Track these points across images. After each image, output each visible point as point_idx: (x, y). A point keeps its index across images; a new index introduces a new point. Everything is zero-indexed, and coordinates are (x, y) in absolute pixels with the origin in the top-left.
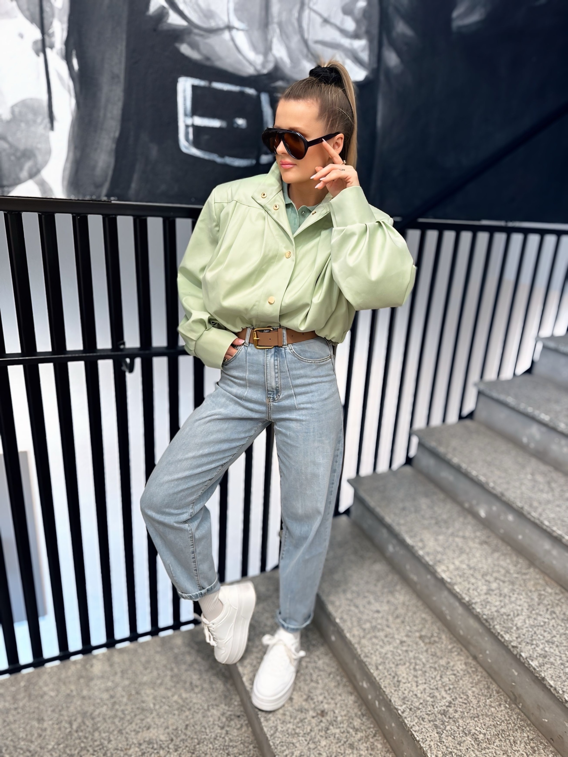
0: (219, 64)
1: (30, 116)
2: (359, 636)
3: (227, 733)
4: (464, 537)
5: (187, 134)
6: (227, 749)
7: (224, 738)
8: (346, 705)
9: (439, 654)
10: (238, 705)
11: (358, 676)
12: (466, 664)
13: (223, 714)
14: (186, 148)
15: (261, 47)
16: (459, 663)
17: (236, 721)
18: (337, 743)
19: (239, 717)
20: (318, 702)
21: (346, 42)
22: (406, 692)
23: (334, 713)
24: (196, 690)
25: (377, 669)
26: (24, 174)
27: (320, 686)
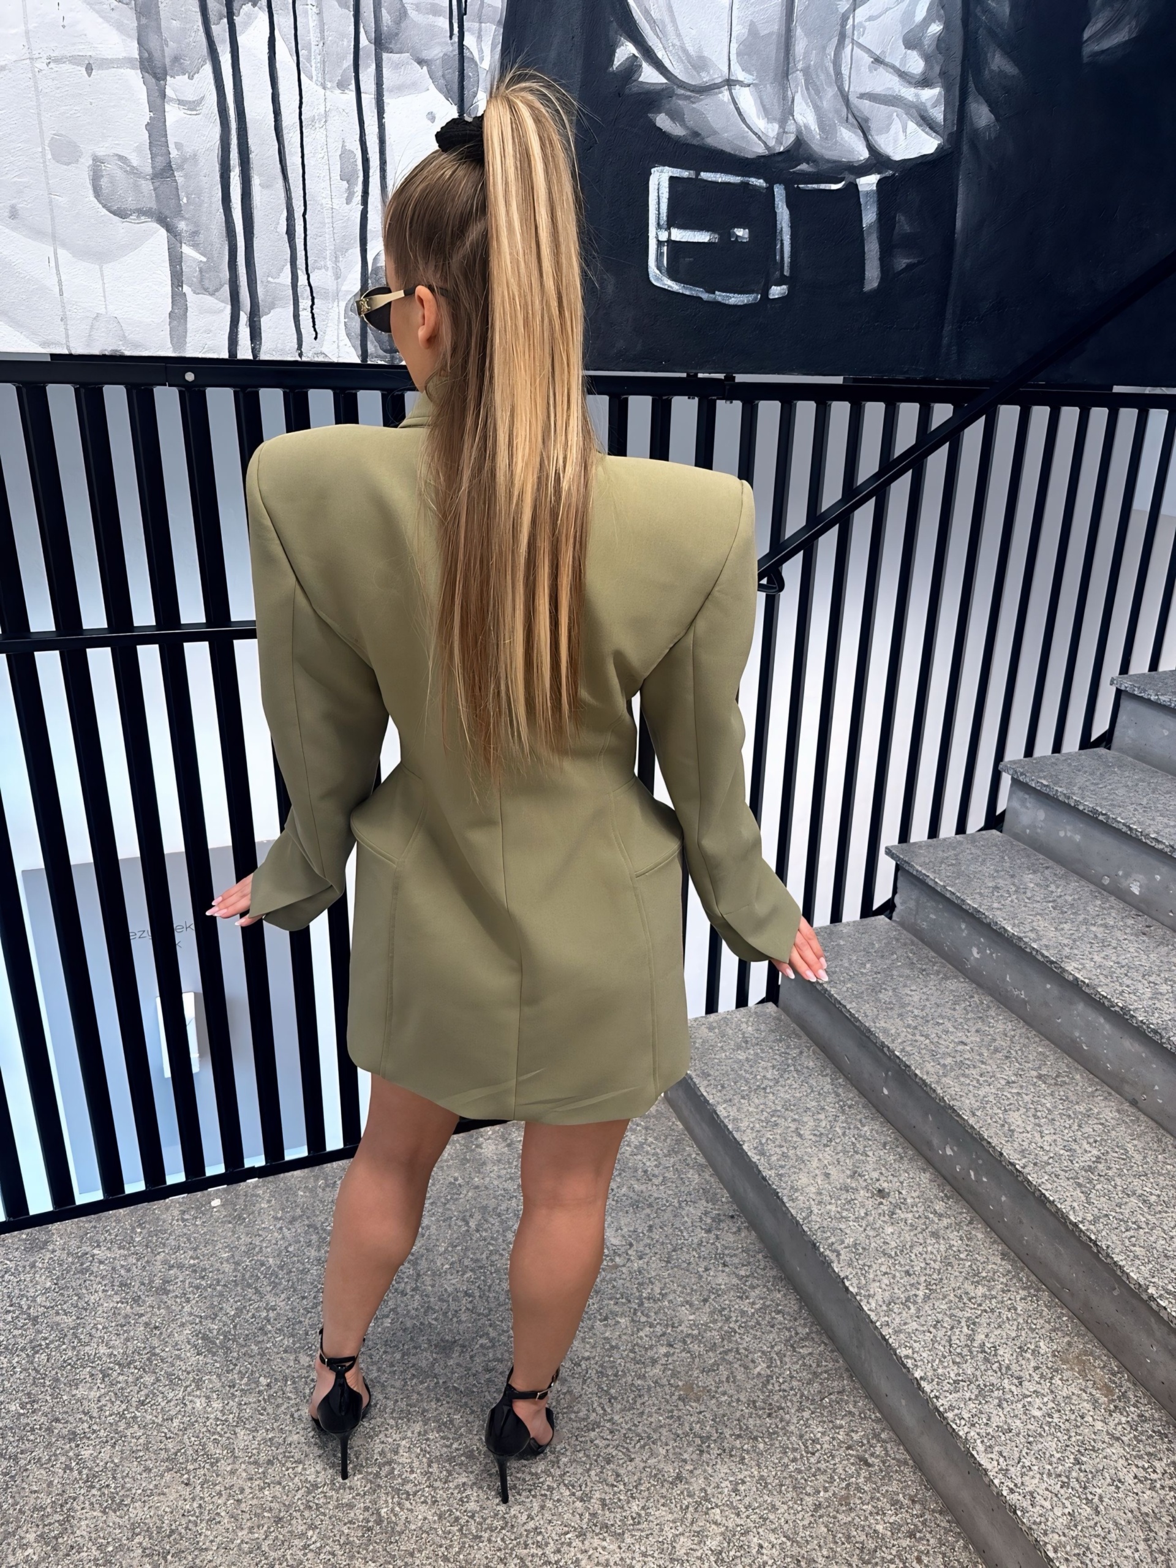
0: (711, 141)
2: (937, 1073)
3: (717, 1238)
4: (1106, 926)
5: (659, 255)
6: (721, 1258)
7: (713, 1244)
8: (919, 1185)
9: (1074, 1098)
10: (727, 1203)
11: (935, 1141)
12: (1118, 1111)
13: (706, 1213)
14: (658, 279)
15: (777, 112)
16: (1107, 1110)
17: (729, 1222)
18: (911, 1230)
19: (732, 1217)
20: (872, 1179)
21: (909, 93)
22: (1025, 1144)
23: (900, 1193)
24: (656, 1181)
25: (974, 1115)
27: (872, 1159)
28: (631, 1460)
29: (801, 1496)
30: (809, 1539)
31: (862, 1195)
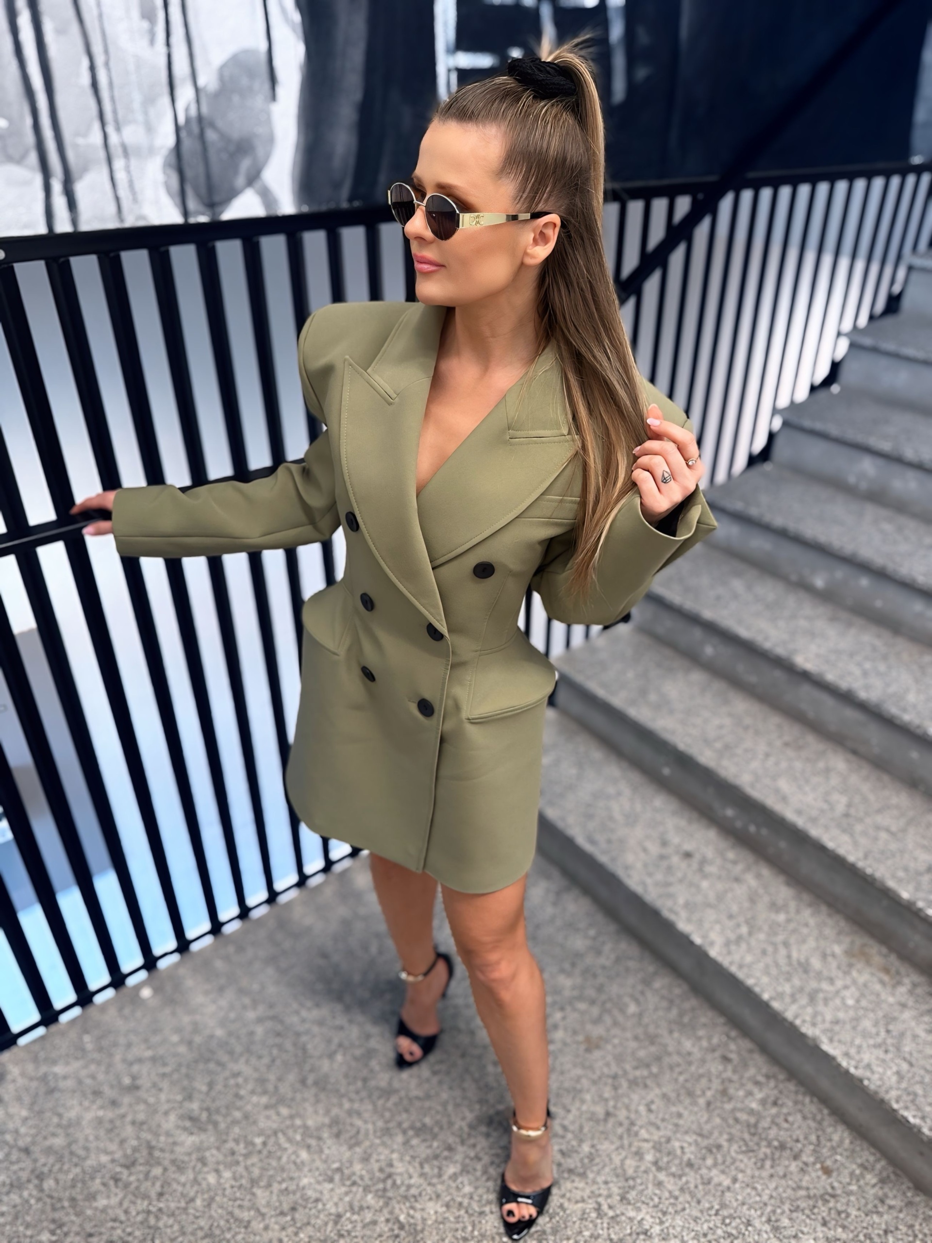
1: (245, 81)
2: (716, 759)
4: (806, 617)
5: (448, 84)
8: (712, 840)
9: (813, 758)
12: (847, 761)
16: (839, 762)
20: (676, 844)
22: (799, 805)
23: (700, 851)
25: (753, 788)
26: (240, 180)
27: (670, 828)
29: (695, 1099)
30: (711, 1130)
31: (675, 860)
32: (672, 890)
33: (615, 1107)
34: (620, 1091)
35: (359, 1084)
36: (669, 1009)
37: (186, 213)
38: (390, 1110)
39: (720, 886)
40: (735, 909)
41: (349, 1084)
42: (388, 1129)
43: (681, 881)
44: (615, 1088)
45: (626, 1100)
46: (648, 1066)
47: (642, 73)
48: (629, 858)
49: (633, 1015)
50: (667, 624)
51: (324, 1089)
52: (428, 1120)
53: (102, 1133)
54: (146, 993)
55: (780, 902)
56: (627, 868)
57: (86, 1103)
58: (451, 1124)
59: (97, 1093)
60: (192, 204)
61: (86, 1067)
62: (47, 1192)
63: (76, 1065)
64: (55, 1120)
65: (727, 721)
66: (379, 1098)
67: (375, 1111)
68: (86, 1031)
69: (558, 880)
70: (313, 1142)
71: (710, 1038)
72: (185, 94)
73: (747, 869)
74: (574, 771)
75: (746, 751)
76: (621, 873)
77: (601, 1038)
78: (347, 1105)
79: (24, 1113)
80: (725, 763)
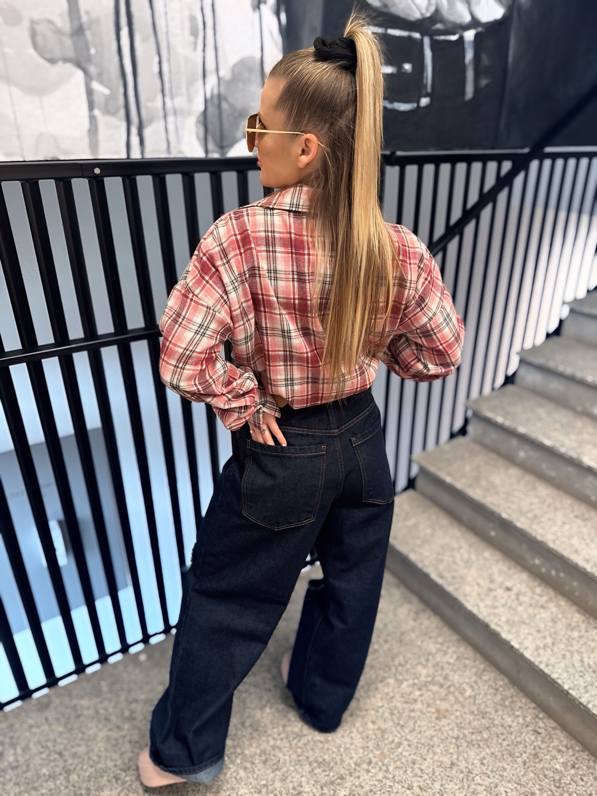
0: (393, 10)
1: (246, 75)
2: (528, 524)
8: (524, 580)
11: (528, 557)
18: (531, 607)
20: (500, 582)
23: (517, 587)
25: (555, 544)
26: (240, 134)
27: (496, 571)
28: (425, 759)
29: (515, 759)
30: (527, 782)
31: (500, 592)
32: (497, 611)
33: (457, 759)
34: (461, 749)
35: (281, 728)
36: (495, 694)
37: (207, 152)
38: (300, 748)
39: (531, 610)
40: (542, 626)
41: (273, 728)
42: (299, 761)
43: (503, 606)
44: (458, 747)
45: (466, 756)
46: (481, 732)
47: (484, 82)
48: (468, 589)
49: (470, 697)
50: (493, 436)
51: (256, 730)
52: (326, 757)
53: (109, 746)
54: (143, 657)
55: (574, 624)
56: (465, 595)
57: (100, 726)
58: (342, 761)
59: (107, 720)
60: (211, 146)
61: (101, 702)
62: (72, 783)
63: (96, 700)
64: (80, 735)
65: (536, 501)
66: (294, 739)
67: (291, 748)
68: (103, 679)
69: (416, 604)
70: (248, 765)
71: (524, 717)
72: (212, 81)
73: (550, 600)
74: (428, 531)
75: (549, 519)
76: (461, 599)
77: (447, 711)
78: (272, 742)
79: (61, 729)
80: (535, 527)
